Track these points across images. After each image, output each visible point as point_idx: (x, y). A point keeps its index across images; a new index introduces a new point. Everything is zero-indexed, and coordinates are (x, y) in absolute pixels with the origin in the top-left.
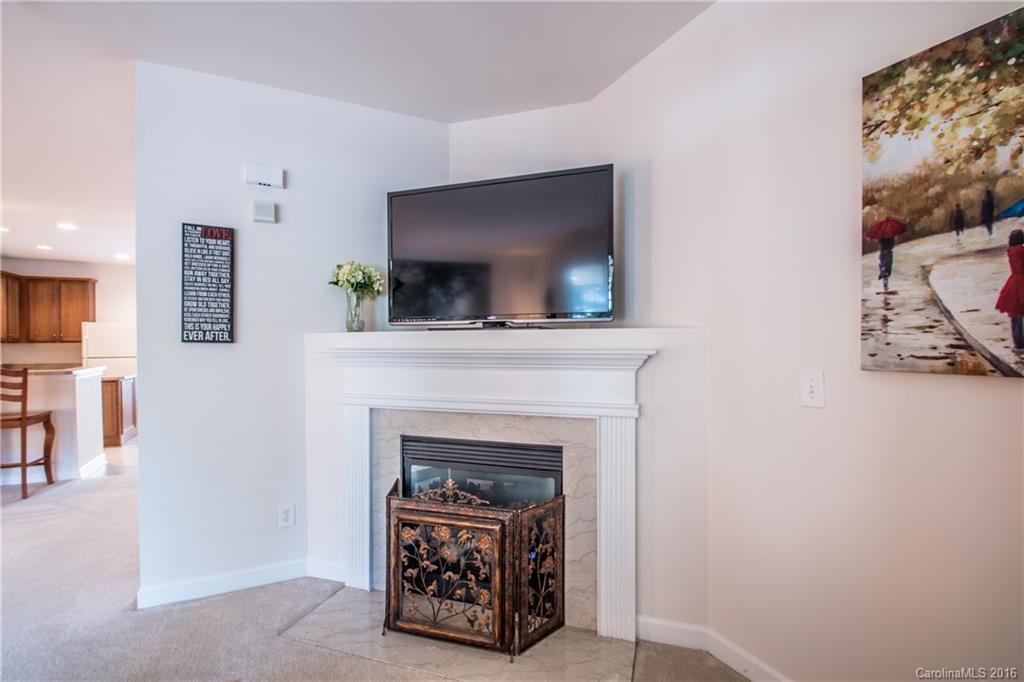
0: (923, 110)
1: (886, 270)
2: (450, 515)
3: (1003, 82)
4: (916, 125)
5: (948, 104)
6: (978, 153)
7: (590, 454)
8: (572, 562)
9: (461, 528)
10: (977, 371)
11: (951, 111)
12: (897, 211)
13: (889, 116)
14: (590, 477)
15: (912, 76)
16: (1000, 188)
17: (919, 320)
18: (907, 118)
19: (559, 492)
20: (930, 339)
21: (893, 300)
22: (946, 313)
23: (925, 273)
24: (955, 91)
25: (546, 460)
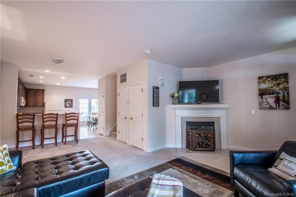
0: (266, 82)
1: (262, 98)
2: (203, 132)
3: (274, 81)
4: (265, 83)
5: (268, 82)
6: (272, 87)
7: (219, 122)
8: (217, 139)
9: (205, 133)
10: (272, 109)
11: (269, 83)
12: (263, 92)
13: (262, 82)
14: (219, 126)
15: (264, 78)
16: (274, 91)
17: (266, 104)
18: (264, 82)
19: (214, 129)
20: (267, 106)
21: (263, 102)
22: (269, 103)
23: (266, 99)
24: (269, 81)
25: (212, 124)
